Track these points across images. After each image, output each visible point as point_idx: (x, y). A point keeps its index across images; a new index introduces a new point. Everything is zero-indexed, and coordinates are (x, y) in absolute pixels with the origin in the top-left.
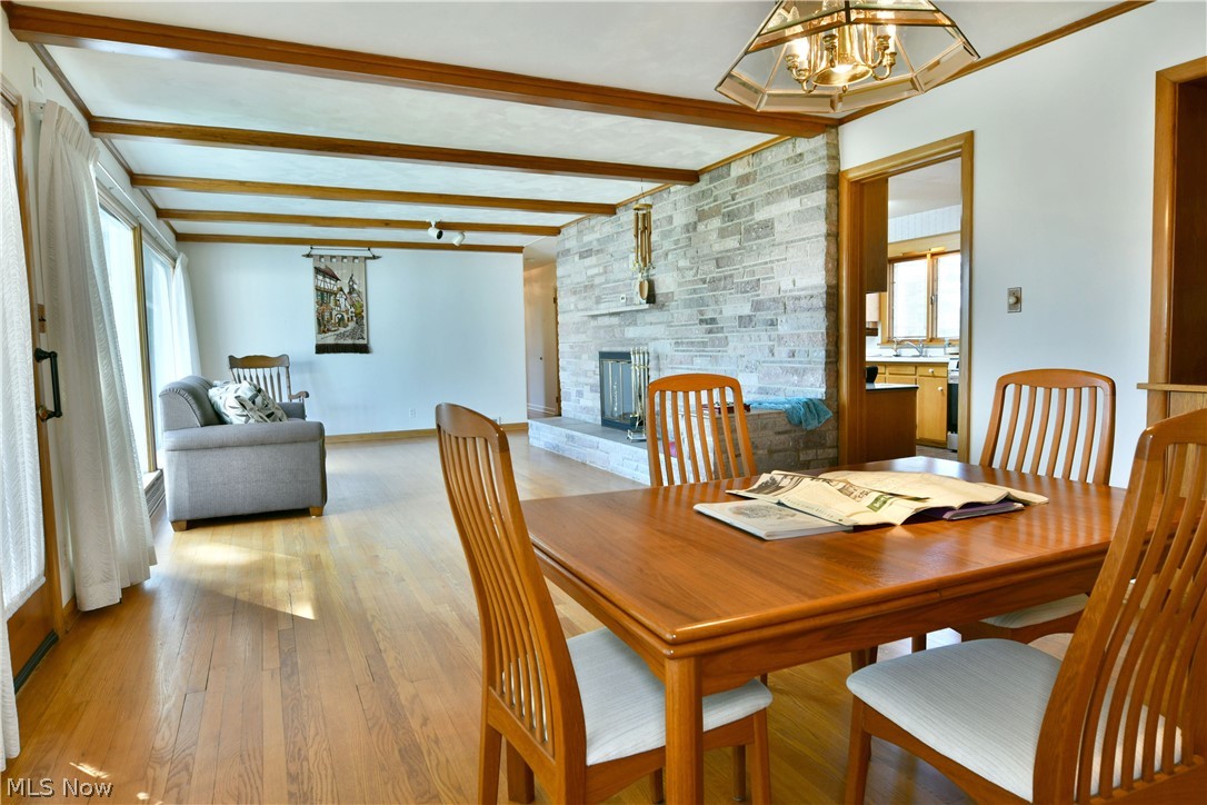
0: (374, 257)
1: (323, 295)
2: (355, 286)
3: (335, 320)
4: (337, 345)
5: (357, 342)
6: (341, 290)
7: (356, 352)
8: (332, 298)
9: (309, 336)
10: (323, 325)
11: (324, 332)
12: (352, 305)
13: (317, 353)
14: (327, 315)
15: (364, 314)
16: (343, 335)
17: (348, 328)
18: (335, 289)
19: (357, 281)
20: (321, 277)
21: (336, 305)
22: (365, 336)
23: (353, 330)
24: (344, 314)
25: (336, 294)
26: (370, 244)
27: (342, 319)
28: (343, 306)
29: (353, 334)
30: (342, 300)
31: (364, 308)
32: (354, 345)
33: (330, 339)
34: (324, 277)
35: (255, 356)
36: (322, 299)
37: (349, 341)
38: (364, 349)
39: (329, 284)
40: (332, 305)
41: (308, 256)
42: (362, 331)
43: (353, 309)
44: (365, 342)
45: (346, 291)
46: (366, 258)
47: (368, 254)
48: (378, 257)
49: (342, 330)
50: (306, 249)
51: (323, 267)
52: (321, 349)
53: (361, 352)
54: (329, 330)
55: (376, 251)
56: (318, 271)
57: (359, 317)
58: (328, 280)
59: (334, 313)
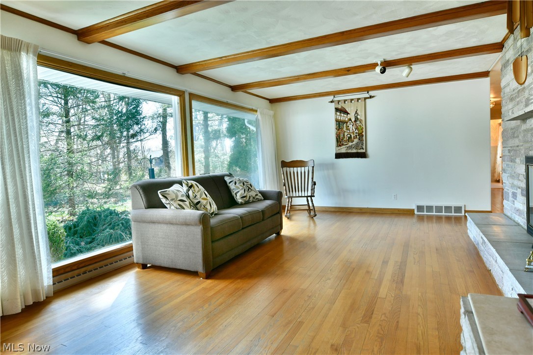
0: (371, 97)
1: (339, 124)
2: (359, 117)
3: (346, 138)
4: (347, 153)
5: (359, 151)
6: (350, 120)
7: (358, 157)
8: (345, 125)
9: (332, 149)
10: (339, 142)
11: (340, 146)
12: (356, 129)
13: (336, 158)
14: (341, 136)
15: (364, 133)
16: (351, 147)
17: (354, 143)
18: (347, 120)
19: (359, 114)
20: (338, 114)
21: (347, 129)
22: (364, 147)
23: (357, 144)
24: (352, 134)
25: (347, 123)
26: (367, 89)
27: (350, 138)
28: (351, 130)
29: (357, 146)
30: (351, 126)
31: (364, 130)
32: (357, 153)
33: (343, 150)
34: (340, 113)
35: (297, 161)
36: (339, 126)
37: (354, 151)
38: (363, 155)
39: (343, 117)
40: (345, 129)
41: (332, 102)
42: (362, 144)
43: (357, 131)
44: (364, 151)
45: (353, 120)
46: (365, 99)
47: (367, 95)
48: (373, 97)
49: (350, 144)
50: (331, 98)
51: (340, 107)
52: (338, 156)
53: (362, 157)
54: (343, 145)
55: (372, 93)
56: (337, 110)
57: (360, 136)
58: (342, 115)
59: (346, 134)
